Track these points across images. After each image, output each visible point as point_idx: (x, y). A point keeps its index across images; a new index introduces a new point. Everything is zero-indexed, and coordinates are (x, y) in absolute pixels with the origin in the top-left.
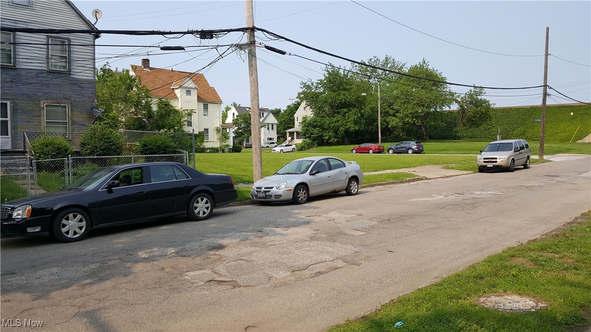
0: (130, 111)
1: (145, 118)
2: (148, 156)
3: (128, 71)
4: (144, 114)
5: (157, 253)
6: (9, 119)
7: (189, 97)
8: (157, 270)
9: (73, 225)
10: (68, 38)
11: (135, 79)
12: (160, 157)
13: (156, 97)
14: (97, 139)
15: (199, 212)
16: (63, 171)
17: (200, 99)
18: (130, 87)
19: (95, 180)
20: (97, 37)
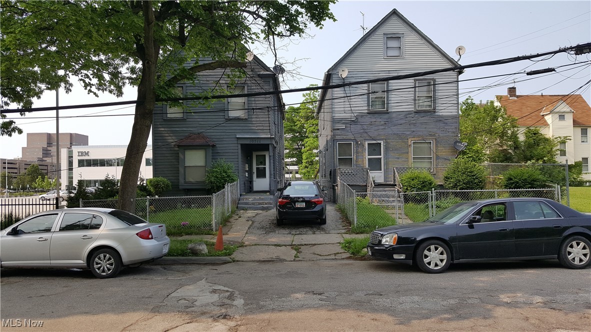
0: (495, 143)
1: (511, 149)
2: (513, 190)
3: (492, 102)
4: (510, 145)
5: (522, 300)
6: (382, 156)
7: (562, 123)
8: (520, 319)
9: (435, 257)
10: (433, 78)
11: (500, 110)
12: (527, 191)
13: (523, 125)
14: (460, 173)
15: (574, 259)
16: (427, 204)
17: (576, 124)
18: (495, 118)
19: (457, 213)
20: (460, 73)
